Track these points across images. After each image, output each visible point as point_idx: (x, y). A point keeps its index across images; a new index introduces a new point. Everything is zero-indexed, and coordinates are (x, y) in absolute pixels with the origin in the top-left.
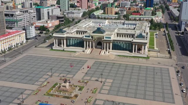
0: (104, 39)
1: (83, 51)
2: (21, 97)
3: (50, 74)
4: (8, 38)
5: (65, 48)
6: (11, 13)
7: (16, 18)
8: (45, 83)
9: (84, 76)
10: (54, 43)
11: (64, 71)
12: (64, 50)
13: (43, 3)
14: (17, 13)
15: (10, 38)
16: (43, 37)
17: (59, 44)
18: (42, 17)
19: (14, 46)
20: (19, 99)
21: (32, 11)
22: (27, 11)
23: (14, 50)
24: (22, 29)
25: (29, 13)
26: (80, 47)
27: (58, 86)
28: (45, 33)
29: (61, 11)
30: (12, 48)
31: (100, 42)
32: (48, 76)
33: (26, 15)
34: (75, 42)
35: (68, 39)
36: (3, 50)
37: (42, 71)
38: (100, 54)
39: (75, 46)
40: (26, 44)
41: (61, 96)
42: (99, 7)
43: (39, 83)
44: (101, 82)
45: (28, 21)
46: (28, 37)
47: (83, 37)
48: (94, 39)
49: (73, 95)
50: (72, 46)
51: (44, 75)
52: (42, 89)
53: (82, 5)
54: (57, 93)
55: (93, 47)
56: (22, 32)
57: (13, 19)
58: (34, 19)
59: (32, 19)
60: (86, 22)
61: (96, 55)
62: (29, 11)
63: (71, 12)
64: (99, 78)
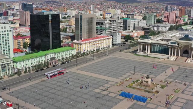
0: (191, 46)
1: (167, 58)
2: (106, 85)
3: (133, 72)
4: (97, 41)
5: (149, 53)
6: (101, 22)
7: (105, 26)
8: (128, 79)
9: (167, 78)
10: (138, 49)
11: (146, 72)
12: (147, 56)
13: (129, 17)
14: (106, 22)
15: (99, 41)
16: (128, 45)
17: (144, 50)
18: (128, 28)
19: (102, 49)
20: (104, 87)
21: (120, 21)
22: (115, 21)
23: (101, 52)
24: (109, 35)
25: (117, 23)
26: (164, 54)
27: (140, 81)
28: (130, 42)
29: (146, 25)
30: (100, 51)
31: (186, 50)
32: (131, 74)
33: (114, 25)
34: (159, 49)
35: (152, 45)
36: (92, 51)
37: (125, 70)
38: (185, 62)
39: (159, 53)
40: (112, 49)
41: (143, 90)
42: (189, 23)
43: (123, 78)
44: (185, 84)
45: (115, 30)
46: (114, 43)
47: (169, 44)
48: (180, 46)
49: (154, 90)
50: (157, 52)
51: (127, 73)
52: (125, 82)
53: (169, 20)
54: (138, 87)
55: (179, 55)
56: (109, 37)
57: (102, 27)
58: (121, 29)
59: (119, 28)
60: (172, 32)
61: (181, 62)
62: (117, 21)
63: (157, 25)
64: (182, 81)
